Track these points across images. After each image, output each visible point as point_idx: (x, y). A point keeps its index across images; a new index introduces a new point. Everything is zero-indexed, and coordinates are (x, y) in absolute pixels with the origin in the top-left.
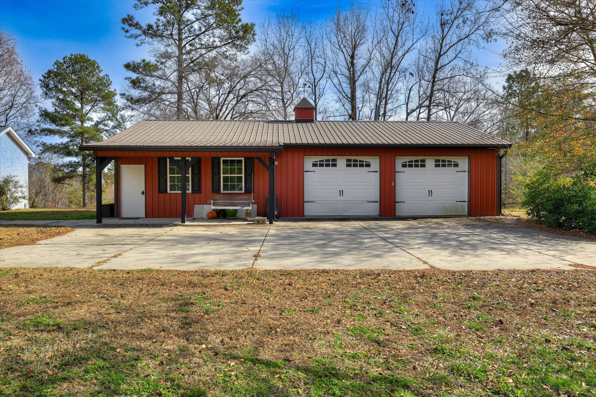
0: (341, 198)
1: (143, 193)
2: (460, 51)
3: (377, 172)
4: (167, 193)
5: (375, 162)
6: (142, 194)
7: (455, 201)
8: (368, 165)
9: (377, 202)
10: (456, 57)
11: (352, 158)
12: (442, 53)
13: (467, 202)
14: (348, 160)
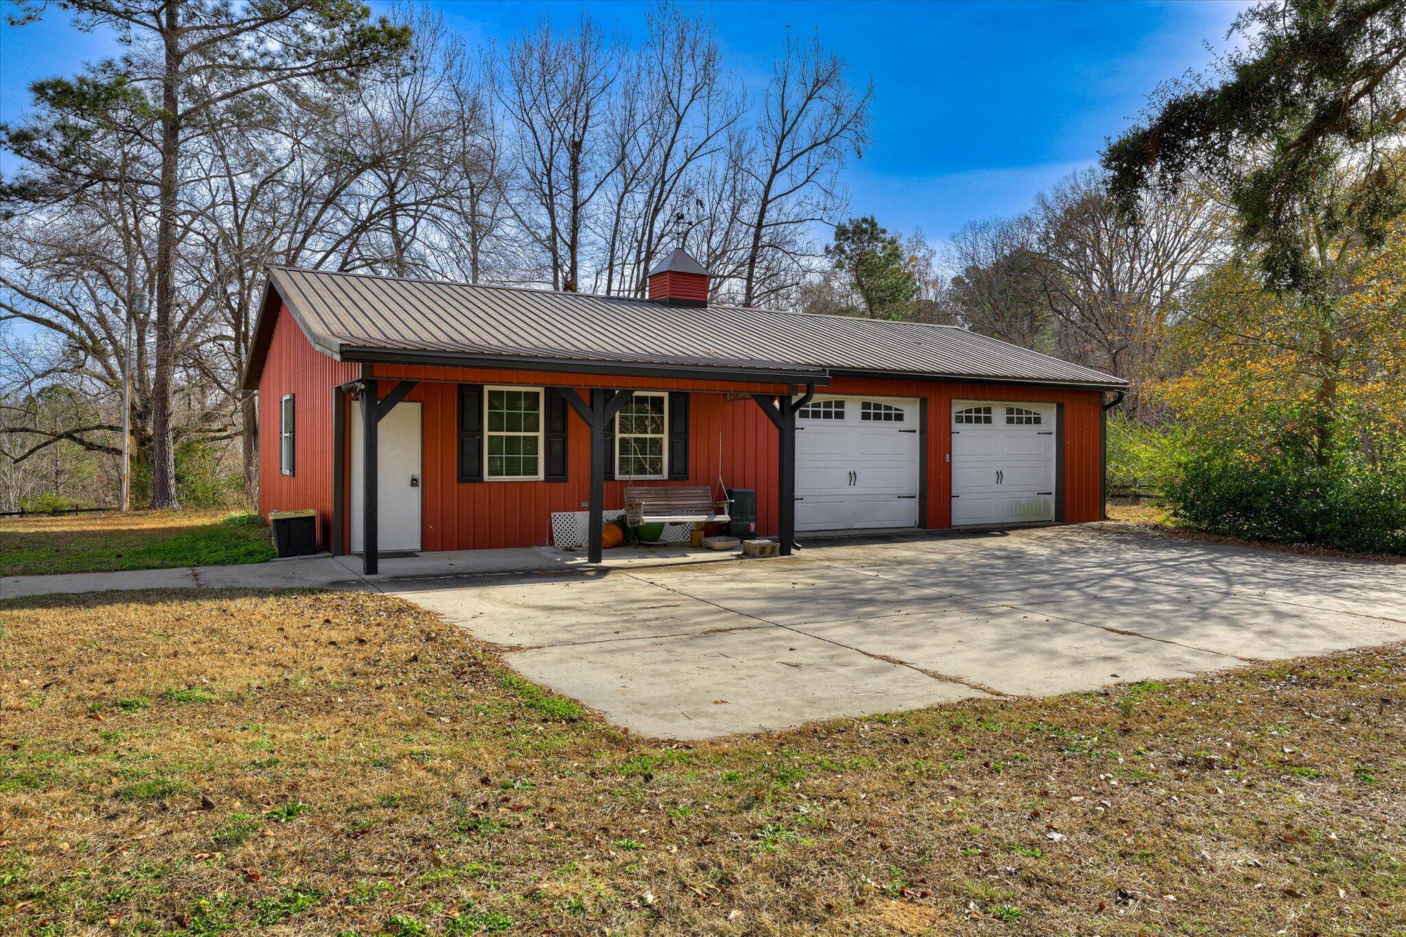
0: (853, 490)
1: (414, 482)
2: (817, 169)
3: (914, 431)
4: (481, 481)
5: (911, 410)
6: (413, 485)
7: (1035, 494)
8: (899, 417)
9: (914, 497)
10: (807, 181)
11: (872, 399)
12: (779, 167)
13: (1054, 494)
14: (866, 405)
